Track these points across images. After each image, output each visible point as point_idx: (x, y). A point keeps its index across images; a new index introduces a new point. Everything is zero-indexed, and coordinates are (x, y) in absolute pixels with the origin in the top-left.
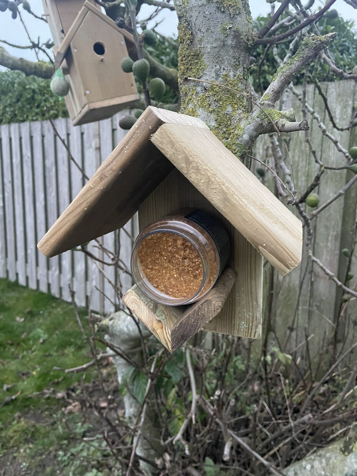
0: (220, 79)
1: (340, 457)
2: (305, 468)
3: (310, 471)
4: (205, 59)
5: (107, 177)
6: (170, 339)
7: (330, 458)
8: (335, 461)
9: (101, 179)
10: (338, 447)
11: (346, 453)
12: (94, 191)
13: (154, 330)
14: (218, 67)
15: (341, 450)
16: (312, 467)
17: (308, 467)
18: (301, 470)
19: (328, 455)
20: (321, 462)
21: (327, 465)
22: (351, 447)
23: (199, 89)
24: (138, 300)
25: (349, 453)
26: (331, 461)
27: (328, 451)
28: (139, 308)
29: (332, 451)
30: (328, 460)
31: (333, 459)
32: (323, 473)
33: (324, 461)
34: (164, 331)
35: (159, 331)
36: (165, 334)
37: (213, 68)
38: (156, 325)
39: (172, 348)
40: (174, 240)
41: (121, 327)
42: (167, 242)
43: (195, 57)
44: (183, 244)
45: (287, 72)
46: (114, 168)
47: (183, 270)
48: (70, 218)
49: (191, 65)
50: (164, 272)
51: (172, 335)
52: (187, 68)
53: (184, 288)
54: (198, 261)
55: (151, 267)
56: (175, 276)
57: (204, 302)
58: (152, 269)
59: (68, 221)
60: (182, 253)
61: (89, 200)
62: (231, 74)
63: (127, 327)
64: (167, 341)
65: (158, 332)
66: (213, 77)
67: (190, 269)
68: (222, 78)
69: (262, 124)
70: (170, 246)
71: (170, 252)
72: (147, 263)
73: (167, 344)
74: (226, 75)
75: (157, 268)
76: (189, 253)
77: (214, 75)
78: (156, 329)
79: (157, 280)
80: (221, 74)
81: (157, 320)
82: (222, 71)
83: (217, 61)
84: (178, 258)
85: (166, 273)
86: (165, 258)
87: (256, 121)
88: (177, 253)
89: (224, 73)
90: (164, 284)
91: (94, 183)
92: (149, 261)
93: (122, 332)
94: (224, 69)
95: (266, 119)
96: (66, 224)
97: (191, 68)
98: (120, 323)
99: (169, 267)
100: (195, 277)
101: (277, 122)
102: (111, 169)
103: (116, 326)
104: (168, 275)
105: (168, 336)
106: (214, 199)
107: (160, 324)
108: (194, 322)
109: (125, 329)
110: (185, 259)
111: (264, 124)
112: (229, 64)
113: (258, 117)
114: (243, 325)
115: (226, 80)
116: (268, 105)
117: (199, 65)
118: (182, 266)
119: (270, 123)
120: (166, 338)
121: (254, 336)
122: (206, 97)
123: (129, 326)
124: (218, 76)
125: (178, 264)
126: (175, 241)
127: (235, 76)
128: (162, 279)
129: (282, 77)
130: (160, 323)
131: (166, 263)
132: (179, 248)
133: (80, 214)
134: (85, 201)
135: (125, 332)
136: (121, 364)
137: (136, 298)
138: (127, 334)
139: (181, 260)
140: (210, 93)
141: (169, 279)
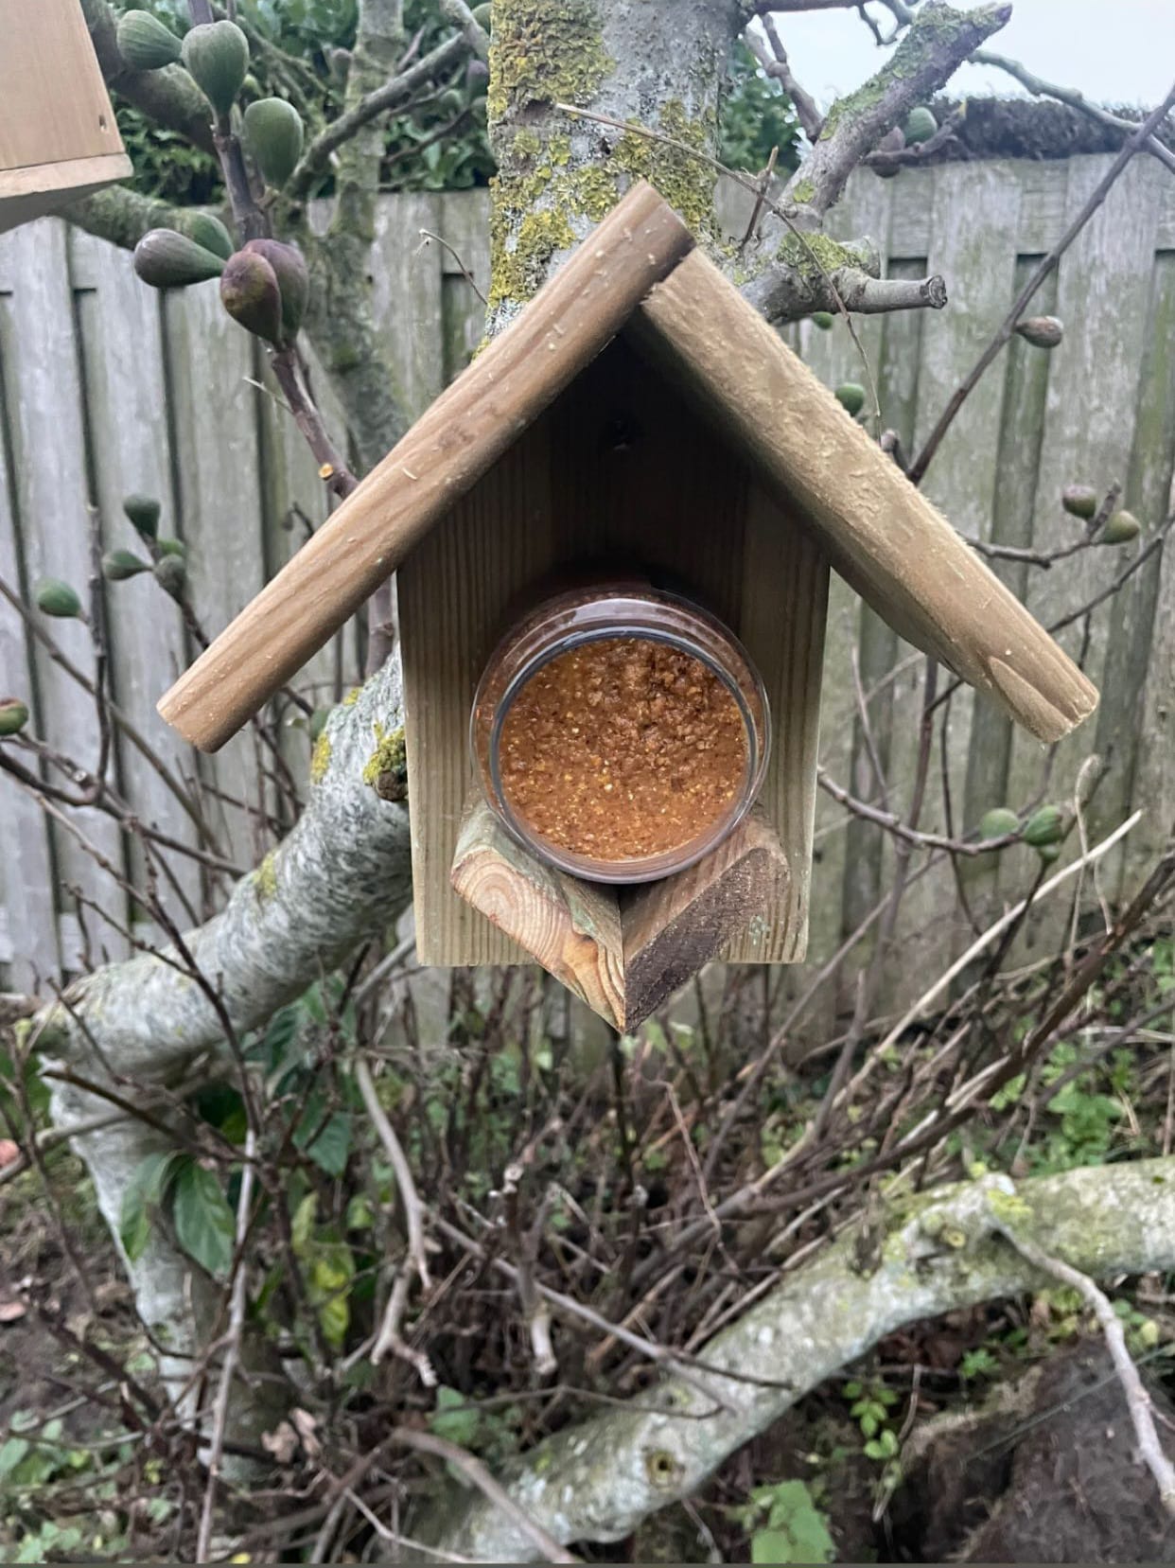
0: (655, 116)
1: (852, 1286)
2: (756, 1341)
3: (773, 1346)
4: (610, 41)
5: (468, 439)
6: (621, 992)
7: (824, 1296)
8: (839, 1302)
9: (448, 446)
10: (842, 1262)
11: (867, 1273)
12: (415, 494)
13: (566, 971)
14: (650, 72)
15: (851, 1267)
16: (777, 1333)
17: (766, 1336)
18: (745, 1349)
19: (816, 1289)
20: (800, 1315)
21: (818, 1316)
22: (876, 1254)
23: (581, 145)
24: (510, 877)
25: (874, 1271)
26: (827, 1305)
27: (814, 1279)
28: (513, 904)
29: (826, 1275)
30: (818, 1303)
31: (833, 1296)
32: (809, 1343)
33: (806, 1308)
34: (602, 969)
35: (583, 972)
36: (605, 979)
37: (632, 73)
38: (571, 952)
39: (628, 1019)
40: (611, 665)
41: (121, 1023)
42: (586, 674)
43: (574, 29)
44: (646, 679)
45: (870, 113)
46: (503, 406)
47: (638, 767)
48: (311, 595)
49: (554, 56)
50: (568, 777)
51: (631, 974)
52: (541, 67)
53: (638, 824)
54: (692, 733)
55: (521, 765)
56: (609, 787)
57: (744, 859)
58: (524, 774)
59: (305, 609)
60: (640, 708)
61: (392, 528)
62: (688, 101)
63: (150, 1019)
64: (612, 997)
65: (579, 977)
66: (633, 109)
67: (661, 761)
68: (663, 113)
69: (790, 282)
70: (595, 689)
71: (598, 709)
72: (509, 754)
73: (609, 1008)
74: (673, 105)
75: (541, 767)
76: (666, 708)
77: (634, 99)
78: (571, 965)
79: (541, 806)
80: (660, 98)
81: (577, 935)
82: (662, 87)
83: (647, 50)
84: (622, 729)
85: (574, 783)
86: (576, 731)
87: (775, 273)
88: (621, 710)
89: (669, 97)
90: (564, 818)
91: (417, 463)
92: (517, 748)
93: (122, 1039)
94: (668, 83)
95: (807, 266)
96: (291, 621)
97: (557, 67)
98: (115, 1009)
99: (587, 760)
100: (678, 785)
101: (836, 280)
102: (492, 411)
103: (99, 1023)
104: (582, 786)
105: (616, 981)
106: (859, 512)
107: (589, 950)
108: (709, 924)
109: (143, 1029)
110: (646, 727)
111: (798, 283)
112: (682, 67)
113: (781, 259)
114: (759, 926)
115: (673, 120)
116: (811, 217)
117: (586, 57)
118: (637, 752)
119: (816, 279)
120: (608, 990)
121: (792, 956)
122: (607, 175)
123: (158, 1017)
124: (648, 102)
125: (621, 749)
126: (617, 669)
127: (697, 111)
128: (561, 802)
129: (855, 130)
130: (588, 943)
131: (577, 748)
132: (631, 693)
133: (356, 582)
134: (379, 529)
135: (138, 1039)
136: (116, 1153)
137: (504, 872)
138: (150, 1047)
139: (634, 733)
140: (621, 164)
141: (584, 800)
